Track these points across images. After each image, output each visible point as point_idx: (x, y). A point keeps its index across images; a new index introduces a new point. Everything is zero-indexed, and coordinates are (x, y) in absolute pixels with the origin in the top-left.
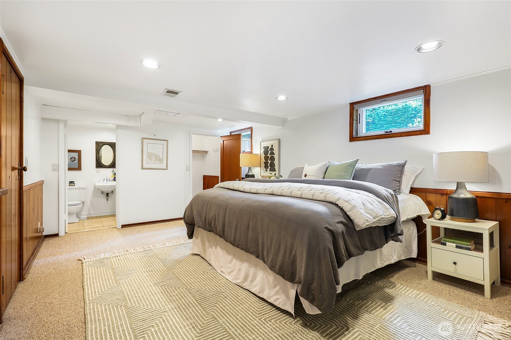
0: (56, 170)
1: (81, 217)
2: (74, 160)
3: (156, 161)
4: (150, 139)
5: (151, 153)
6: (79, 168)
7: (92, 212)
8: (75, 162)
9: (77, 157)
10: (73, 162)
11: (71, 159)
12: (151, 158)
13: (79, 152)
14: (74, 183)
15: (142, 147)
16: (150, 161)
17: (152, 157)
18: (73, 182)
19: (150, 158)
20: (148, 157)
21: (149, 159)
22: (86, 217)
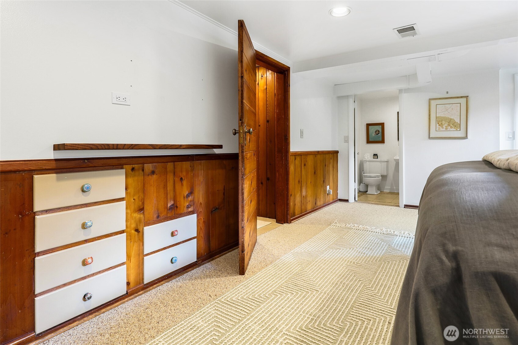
0: (347, 142)
1: (384, 191)
2: (378, 133)
3: (449, 127)
4: (440, 99)
5: (442, 117)
6: (382, 141)
7: (395, 188)
8: (379, 134)
9: (380, 130)
10: (378, 135)
11: (375, 132)
12: (442, 124)
13: (382, 125)
14: (377, 156)
15: (429, 110)
16: (441, 128)
17: (443, 122)
18: (377, 154)
19: (440, 123)
20: (438, 123)
21: (439, 125)
22: (389, 191)
